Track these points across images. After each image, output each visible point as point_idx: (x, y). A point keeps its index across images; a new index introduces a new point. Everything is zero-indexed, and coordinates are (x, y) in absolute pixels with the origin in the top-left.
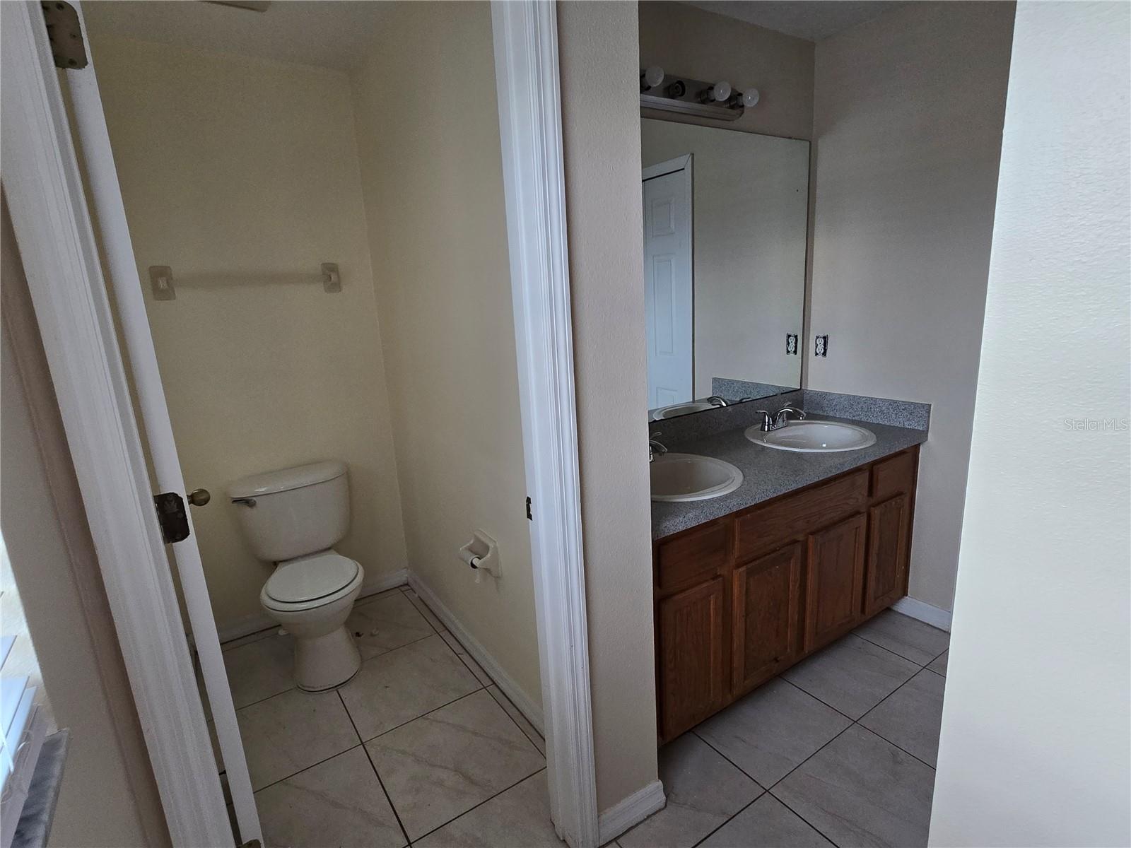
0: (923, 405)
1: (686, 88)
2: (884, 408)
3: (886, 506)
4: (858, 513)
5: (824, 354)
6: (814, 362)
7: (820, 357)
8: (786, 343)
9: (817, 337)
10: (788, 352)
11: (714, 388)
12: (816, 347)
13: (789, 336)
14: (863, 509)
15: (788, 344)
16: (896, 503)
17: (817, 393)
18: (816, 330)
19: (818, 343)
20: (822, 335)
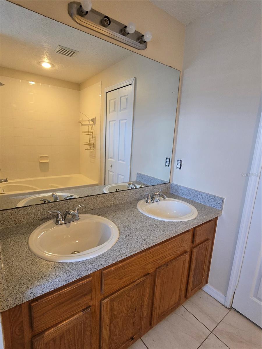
0: (221, 198)
1: (111, 22)
2: (203, 197)
3: (200, 248)
4: (185, 252)
5: (180, 168)
6: (176, 171)
7: (179, 169)
8: (165, 161)
9: (178, 160)
10: (166, 165)
11: (137, 177)
12: (177, 165)
13: (167, 159)
14: (189, 250)
15: (166, 162)
16: (205, 245)
17: (176, 185)
18: (177, 157)
19: (178, 163)
20: (180, 160)
